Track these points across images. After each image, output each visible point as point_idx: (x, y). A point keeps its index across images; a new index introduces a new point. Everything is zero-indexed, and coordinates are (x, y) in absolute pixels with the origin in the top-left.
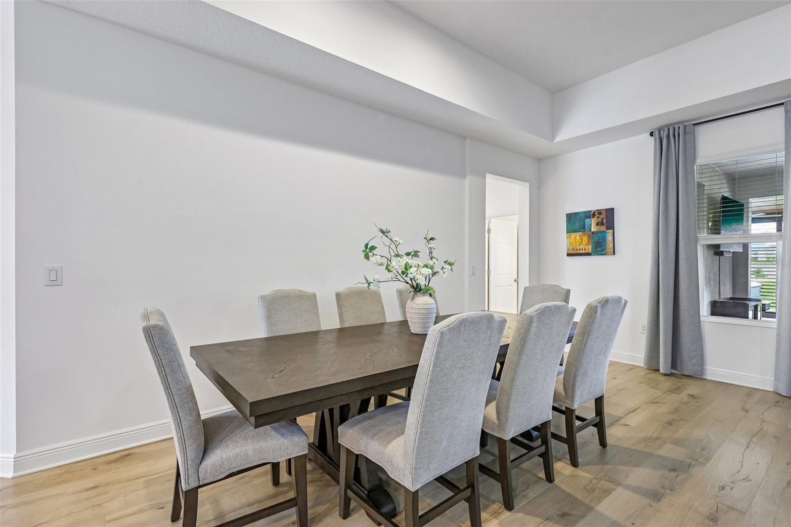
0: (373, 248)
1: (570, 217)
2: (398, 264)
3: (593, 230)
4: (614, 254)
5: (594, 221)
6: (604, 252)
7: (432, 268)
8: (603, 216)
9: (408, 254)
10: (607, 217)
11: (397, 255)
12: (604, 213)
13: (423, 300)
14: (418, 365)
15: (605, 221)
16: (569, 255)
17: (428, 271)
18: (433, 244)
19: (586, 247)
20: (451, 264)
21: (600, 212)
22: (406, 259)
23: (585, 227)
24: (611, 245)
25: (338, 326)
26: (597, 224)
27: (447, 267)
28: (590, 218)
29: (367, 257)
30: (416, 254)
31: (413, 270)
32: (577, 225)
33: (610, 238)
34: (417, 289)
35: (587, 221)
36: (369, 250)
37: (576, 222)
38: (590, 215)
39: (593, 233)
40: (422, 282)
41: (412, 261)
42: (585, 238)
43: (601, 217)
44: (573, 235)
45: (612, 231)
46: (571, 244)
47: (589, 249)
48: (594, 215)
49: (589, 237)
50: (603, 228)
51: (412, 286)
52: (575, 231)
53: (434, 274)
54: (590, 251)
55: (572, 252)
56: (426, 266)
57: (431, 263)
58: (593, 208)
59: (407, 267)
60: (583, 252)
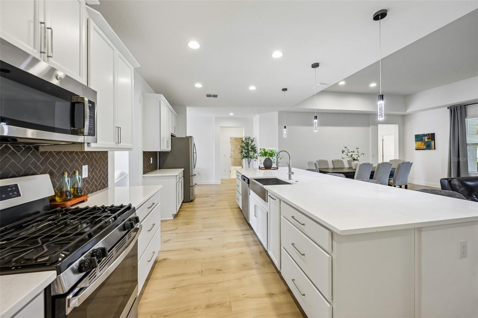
0: (344, 151)
1: (417, 136)
2: (350, 154)
3: (426, 141)
4: (435, 149)
5: (426, 138)
6: (430, 149)
7: (358, 155)
8: (430, 136)
9: (352, 152)
10: (432, 137)
11: (349, 152)
12: (430, 135)
13: (355, 162)
14: (355, 172)
15: (431, 138)
16: (416, 149)
17: (357, 156)
18: (358, 149)
19: (423, 147)
20: (363, 154)
21: (429, 134)
22: (351, 153)
23: (422, 139)
24: (434, 146)
25: (333, 167)
26: (428, 139)
27: (362, 155)
28: (425, 136)
29: (343, 153)
30: (354, 152)
31: (353, 155)
32: (419, 139)
33: (433, 144)
34: (354, 160)
35: (424, 138)
36: (343, 152)
37: (419, 138)
38: (424, 135)
39: (426, 142)
40: (356, 158)
41: (353, 154)
42: (423, 144)
43: (429, 136)
44: (418, 142)
45: (434, 141)
46: (417, 146)
47: (425, 147)
48: (426, 135)
49: (424, 143)
50: (430, 140)
51: (353, 159)
52: (419, 141)
53: (359, 156)
54: (425, 148)
55: (418, 149)
56: (357, 155)
57: (358, 154)
58: (426, 133)
59: (352, 155)
60: (422, 148)
